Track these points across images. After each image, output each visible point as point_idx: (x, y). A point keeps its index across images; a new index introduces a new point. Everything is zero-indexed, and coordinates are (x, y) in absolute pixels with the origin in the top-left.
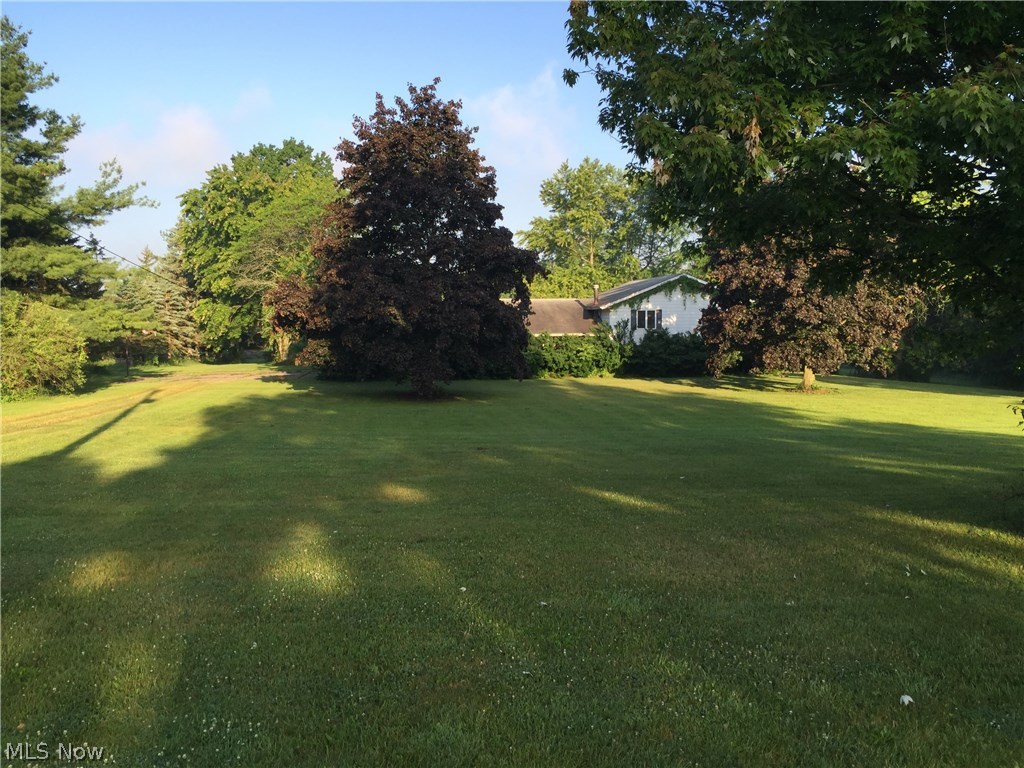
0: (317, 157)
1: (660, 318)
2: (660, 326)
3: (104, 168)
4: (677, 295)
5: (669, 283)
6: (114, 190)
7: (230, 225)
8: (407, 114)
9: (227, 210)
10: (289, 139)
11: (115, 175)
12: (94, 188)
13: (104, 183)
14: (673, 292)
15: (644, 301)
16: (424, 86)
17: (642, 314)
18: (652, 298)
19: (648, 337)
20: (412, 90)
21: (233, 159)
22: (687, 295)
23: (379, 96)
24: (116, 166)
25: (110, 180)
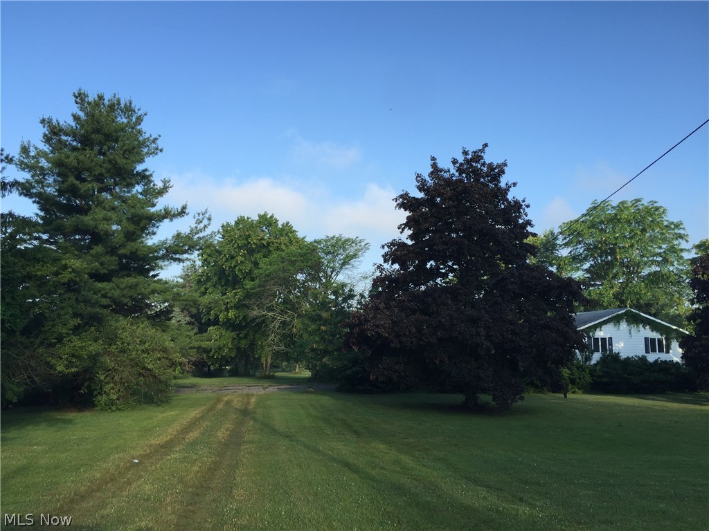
1: (611, 344)
2: (611, 350)
3: (197, 215)
4: (624, 325)
5: (618, 315)
6: (201, 235)
7: (240, 270)
8: (460, 170)
11: (205, 222)
12: (188, 231)
13: (196, 227)
14: (621, 323)
15: (598, 330)
16: (475, 150)
17: (596, 340)
18: (604, 327)
20: (465, 153)
22: (632, 326)
23: (433, 159)
24: (207, 215)
25: (202, 225)
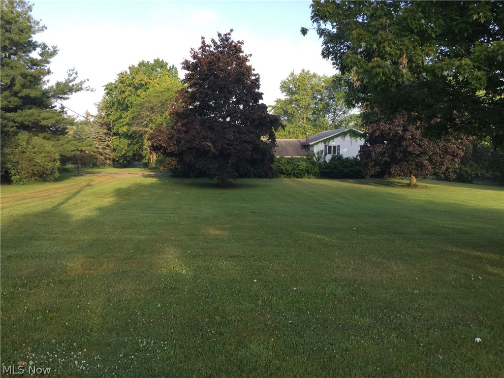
0: (170, 67)
1: (339, 150)
2: (339, 153)
3: (69, 71)
4: (348, 138)
5: (344, 132)
6: (74, 83)
7: (128, 100)
8: (217, 47)
9: (127, 93)
10: (156, 59)
11: (74, 75)
12: (64, 82)
13: (69, 79)
14: (346, 137)
15: (331, 141)
16: (225, 33)
17: (330, 147)
18: (335, 139)
19: (333, 159)
20: (219, 35)
21: (130, 68)
22: (353, 138)
23: (203, 38)
24: (75, 71)
25: (72, 78)
